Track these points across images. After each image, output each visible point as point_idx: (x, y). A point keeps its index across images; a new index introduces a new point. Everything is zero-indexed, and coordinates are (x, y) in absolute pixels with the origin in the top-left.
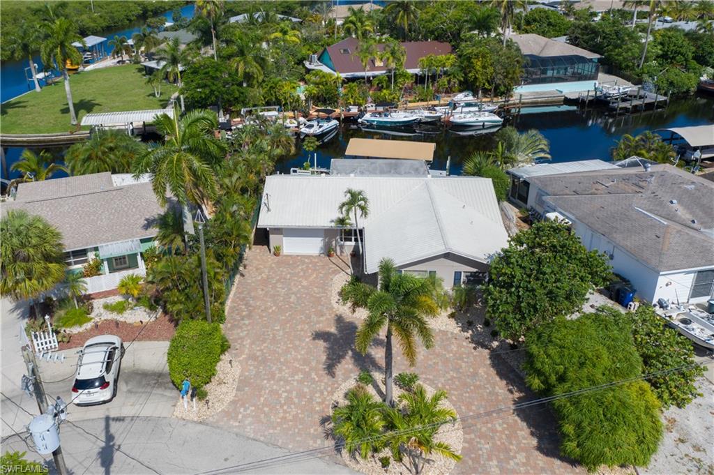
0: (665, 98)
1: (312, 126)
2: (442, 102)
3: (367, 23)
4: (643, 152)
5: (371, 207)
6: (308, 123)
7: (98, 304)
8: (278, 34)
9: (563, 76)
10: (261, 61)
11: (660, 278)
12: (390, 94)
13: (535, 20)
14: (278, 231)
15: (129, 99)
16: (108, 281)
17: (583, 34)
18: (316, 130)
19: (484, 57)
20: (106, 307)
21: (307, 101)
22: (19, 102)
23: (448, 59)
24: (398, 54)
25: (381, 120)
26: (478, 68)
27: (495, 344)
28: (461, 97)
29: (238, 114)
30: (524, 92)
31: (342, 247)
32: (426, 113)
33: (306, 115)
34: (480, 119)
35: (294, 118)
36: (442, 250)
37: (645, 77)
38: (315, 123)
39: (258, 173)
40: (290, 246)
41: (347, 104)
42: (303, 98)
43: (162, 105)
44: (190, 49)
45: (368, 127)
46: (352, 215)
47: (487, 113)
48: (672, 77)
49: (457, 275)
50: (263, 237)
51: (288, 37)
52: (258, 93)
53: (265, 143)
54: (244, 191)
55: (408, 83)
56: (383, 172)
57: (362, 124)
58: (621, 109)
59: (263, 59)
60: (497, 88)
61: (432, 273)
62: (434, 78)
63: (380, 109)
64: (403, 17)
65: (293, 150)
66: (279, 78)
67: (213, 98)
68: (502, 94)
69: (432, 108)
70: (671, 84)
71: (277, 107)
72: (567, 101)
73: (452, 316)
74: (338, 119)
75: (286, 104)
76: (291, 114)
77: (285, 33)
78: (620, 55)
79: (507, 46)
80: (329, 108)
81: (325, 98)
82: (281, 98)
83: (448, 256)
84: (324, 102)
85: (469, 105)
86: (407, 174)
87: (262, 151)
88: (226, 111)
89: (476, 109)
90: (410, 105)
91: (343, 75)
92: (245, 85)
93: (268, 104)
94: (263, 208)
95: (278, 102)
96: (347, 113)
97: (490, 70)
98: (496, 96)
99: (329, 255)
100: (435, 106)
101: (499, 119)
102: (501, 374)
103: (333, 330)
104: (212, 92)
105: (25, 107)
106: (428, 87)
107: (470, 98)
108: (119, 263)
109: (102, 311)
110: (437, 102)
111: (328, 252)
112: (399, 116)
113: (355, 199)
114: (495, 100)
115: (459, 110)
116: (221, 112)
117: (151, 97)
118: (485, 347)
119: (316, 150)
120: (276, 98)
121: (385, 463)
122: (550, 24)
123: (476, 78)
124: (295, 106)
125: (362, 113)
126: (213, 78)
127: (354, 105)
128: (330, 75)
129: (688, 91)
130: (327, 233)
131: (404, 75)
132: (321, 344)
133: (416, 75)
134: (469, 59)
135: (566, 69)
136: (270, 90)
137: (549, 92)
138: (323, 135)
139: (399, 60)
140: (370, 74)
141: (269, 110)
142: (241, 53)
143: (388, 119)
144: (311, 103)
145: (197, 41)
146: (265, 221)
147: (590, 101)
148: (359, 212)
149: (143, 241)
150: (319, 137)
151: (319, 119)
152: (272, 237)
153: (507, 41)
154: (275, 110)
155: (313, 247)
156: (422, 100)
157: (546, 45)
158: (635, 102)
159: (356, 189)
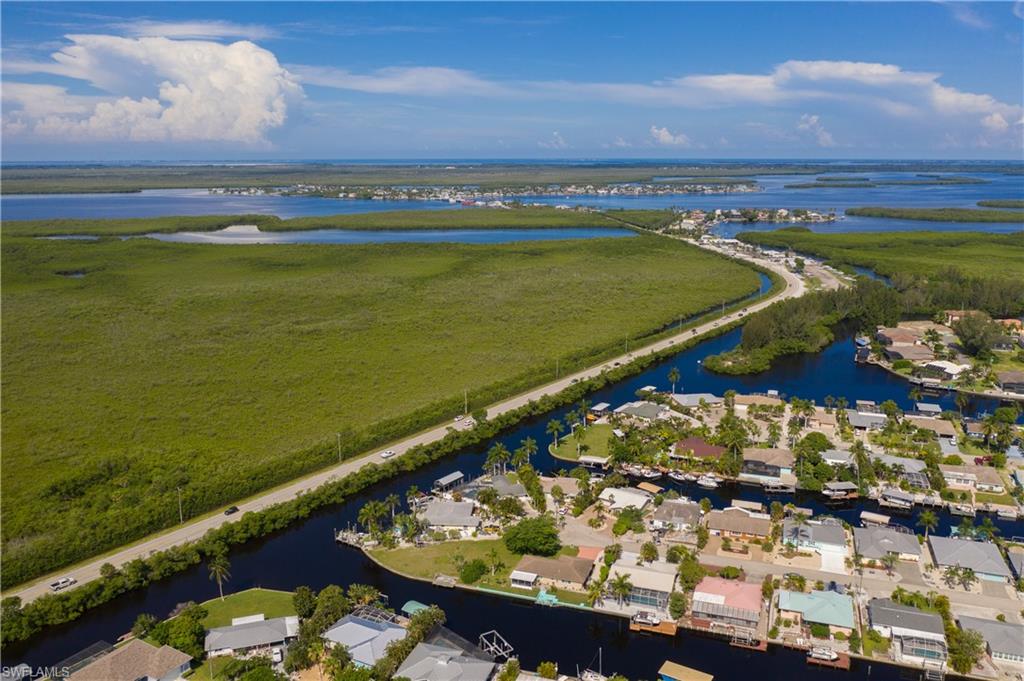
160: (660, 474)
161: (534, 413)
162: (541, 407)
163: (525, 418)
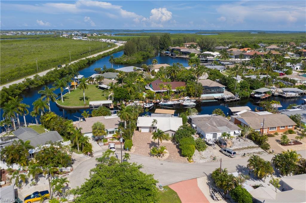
0: (239, 99)
1: (147, 105)
2: (182, 99)
3: (163, 75)
4: (218, 113)
5: (158, 123)
6: (146, 104)
7: (108, 139)
8: (138, 79)
9: (216, 92)
10: (134, 88)
11: (206, 135)
12: (168, 97)
13: (213, 74)
14: (141, 127)
15: (97, 96)
16: (110, 136)
17: (222, 80)
18: (148, 106)
19: (192, 87)
20: (110, 140)
21: (146, 98)
22: (66, 97)
23: (183, 88)
24: (170, 87)
25: (165, 104)
26: (191, 90)
27: (177, 144)
28: (186, 98)
29: (128, 101)
30: (204, 96)
31: (153, 130)
32: (177, 102)
33: (145, 102)
34: (190, 104)
35: (142, 103)
36: (169, 129)
37: (236, 93)
38: (148, 104)
39: (136, 116)
40: (143, 130)
41: (156, 99)
42: (145, 97)
43: (107, 98)
44: (116, 85)
45: (161, 105)
46: (154, 124)
47: (192, 102)
48: (243, 93)
49: (172, 134)
50: (138, 129)
51: (141, 80)
52: (133, 96)
53: (137, 110)
54: (134, 119)
55: (173, 94)
56: (162, 116)
57: (160, 105)
58: (227, 101)
59: (135, 88)
60: (196, 95)
61: (168, 134)
62: (180, 92)
63: (165, 101)
64: (173, 74)
65: (143, 112)
66: (139, 92)
67: (122, 98)
68: (198, 97)
69: (178, 101)
70: (243, 95)
71: (138, 100)
72: (215, 99)
73: (171, 141)
74: (154, 103)
75: (140, 99)
76: (141, 102)
77: (140, 79)
78: (230, 86)
79: (199, 84)
80: (152, 100)
81: (151, 97)
82: (139, 98)
83: (170, 130)
84: (150, 99)
85: (188, 100)
86: (167, 117)
87: (137, 112)
88: (125, 101)
89: (190, 101)
90: (173, 99)
91: (156, 91)
92: (130, 94)
93: (136, 99)
94: (138, 123)
95: (138, 99)
96: (156, 102)
97: (194, 91)
98: (196, 97)
99: (150, 132)
100: (180, 100)
101: (195, 104)
102: (177, 148)
103: (151, 143)
104: (122, 96)
105: (69, 98)
106: (178, 95)
107: (188, 98)
108: (110, 133)
109: (109, 140)
110: (180, 99)
111: (150, 131)
112: (170, 103)
113: (155, 121)
114: (196, 98)
115: (185, 101)
116: (123, 101)
117: (103, 96)
118: (175, 145)
119: (148, 112)
120: (138, 98)
121: (157, 157)
122: (217, 75)
123: (190, 93)
124: (143, 100)
125: (160, 102)
126: (122, 93)
127: (158, 99)
128: (152, 92)
129: (247, 97)
130: (150, 128)
131: (172, 92)
132: (149, 145)
133: (175, 91)
134: (189, 88)
135: (217, 90)
136: (136, 96)
137: (211, 96)
138: (150, 107)
139: (170, 88)
140: (162, 91)
141: (136, 101)
142: (129, 86)
143: (167, 104)
144: (147, 99)
145: (117, 83)
146: (138, 125)
147: (220, 99)
148: (156, 123)
149: (115, 129)
150: (149, 108)
151: (149, 103)
152: (139, 129)
153: (199, 83)
154: (137, 101)
155: (147, 130)
156: (176, 98)
157: (212, 83)
158: (231, 100)
159: (155, 119)
160: (153, 104)
161: (32, 87)
162: (36, 82)
163: (25, 90)
